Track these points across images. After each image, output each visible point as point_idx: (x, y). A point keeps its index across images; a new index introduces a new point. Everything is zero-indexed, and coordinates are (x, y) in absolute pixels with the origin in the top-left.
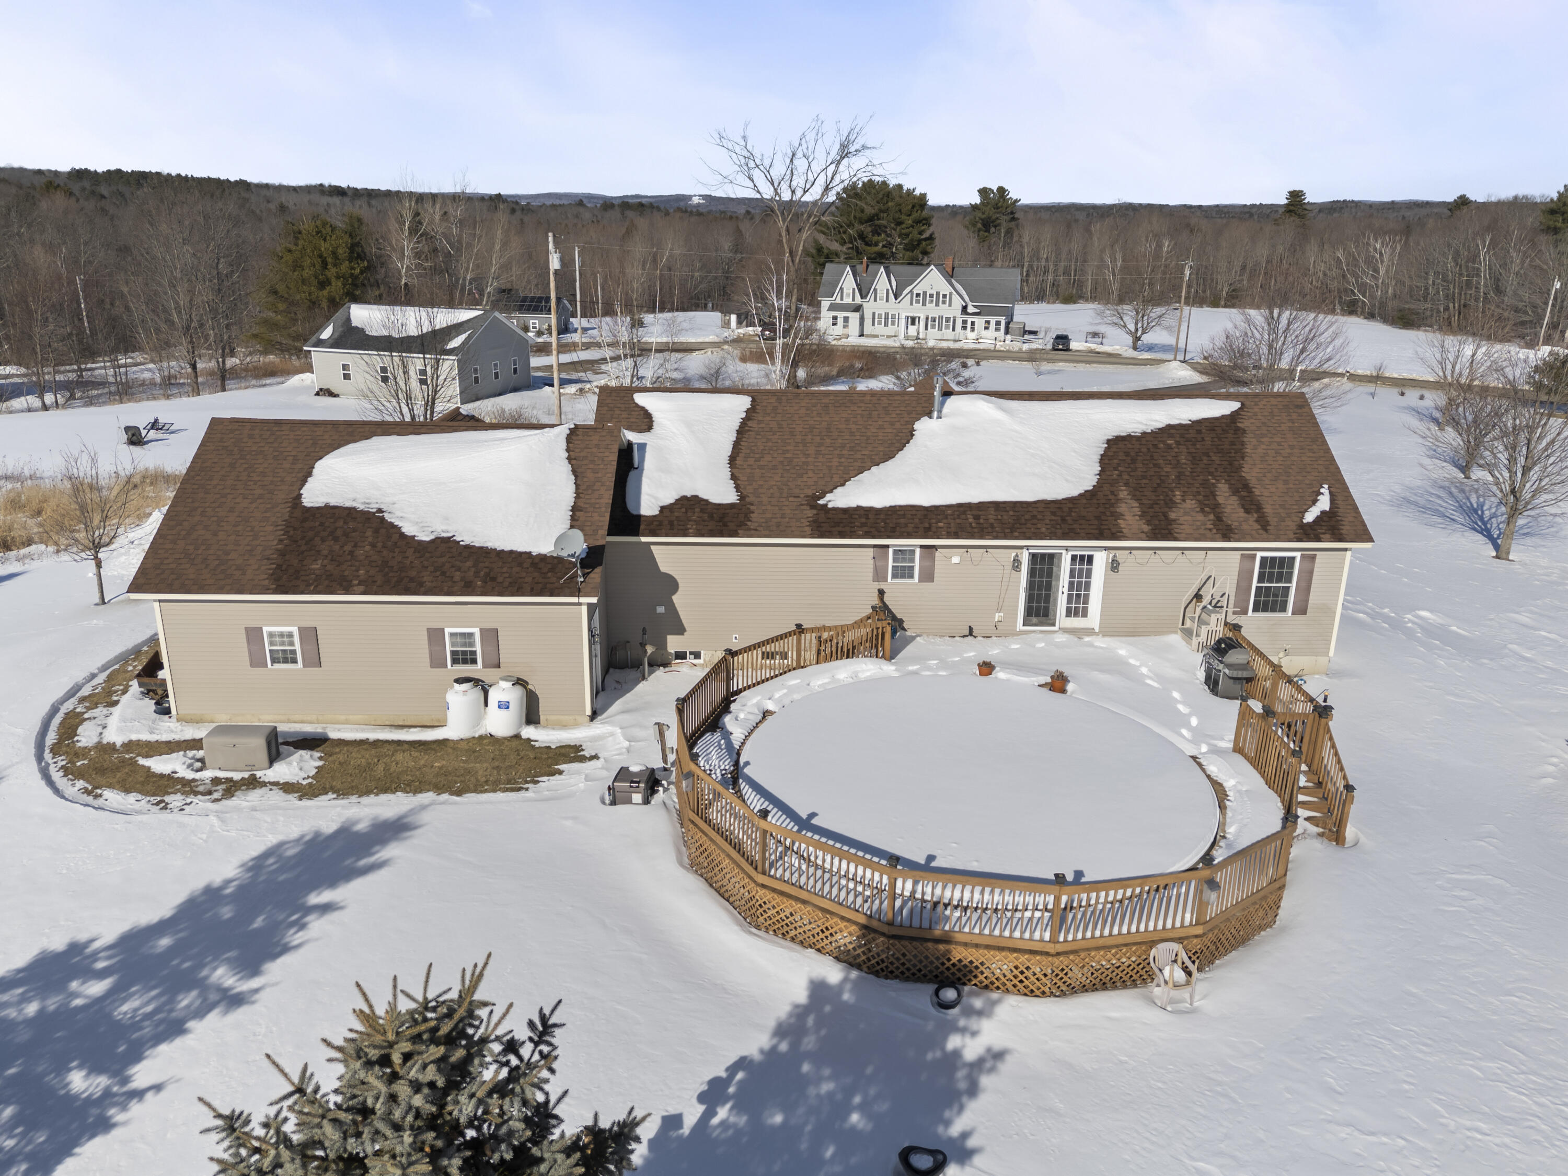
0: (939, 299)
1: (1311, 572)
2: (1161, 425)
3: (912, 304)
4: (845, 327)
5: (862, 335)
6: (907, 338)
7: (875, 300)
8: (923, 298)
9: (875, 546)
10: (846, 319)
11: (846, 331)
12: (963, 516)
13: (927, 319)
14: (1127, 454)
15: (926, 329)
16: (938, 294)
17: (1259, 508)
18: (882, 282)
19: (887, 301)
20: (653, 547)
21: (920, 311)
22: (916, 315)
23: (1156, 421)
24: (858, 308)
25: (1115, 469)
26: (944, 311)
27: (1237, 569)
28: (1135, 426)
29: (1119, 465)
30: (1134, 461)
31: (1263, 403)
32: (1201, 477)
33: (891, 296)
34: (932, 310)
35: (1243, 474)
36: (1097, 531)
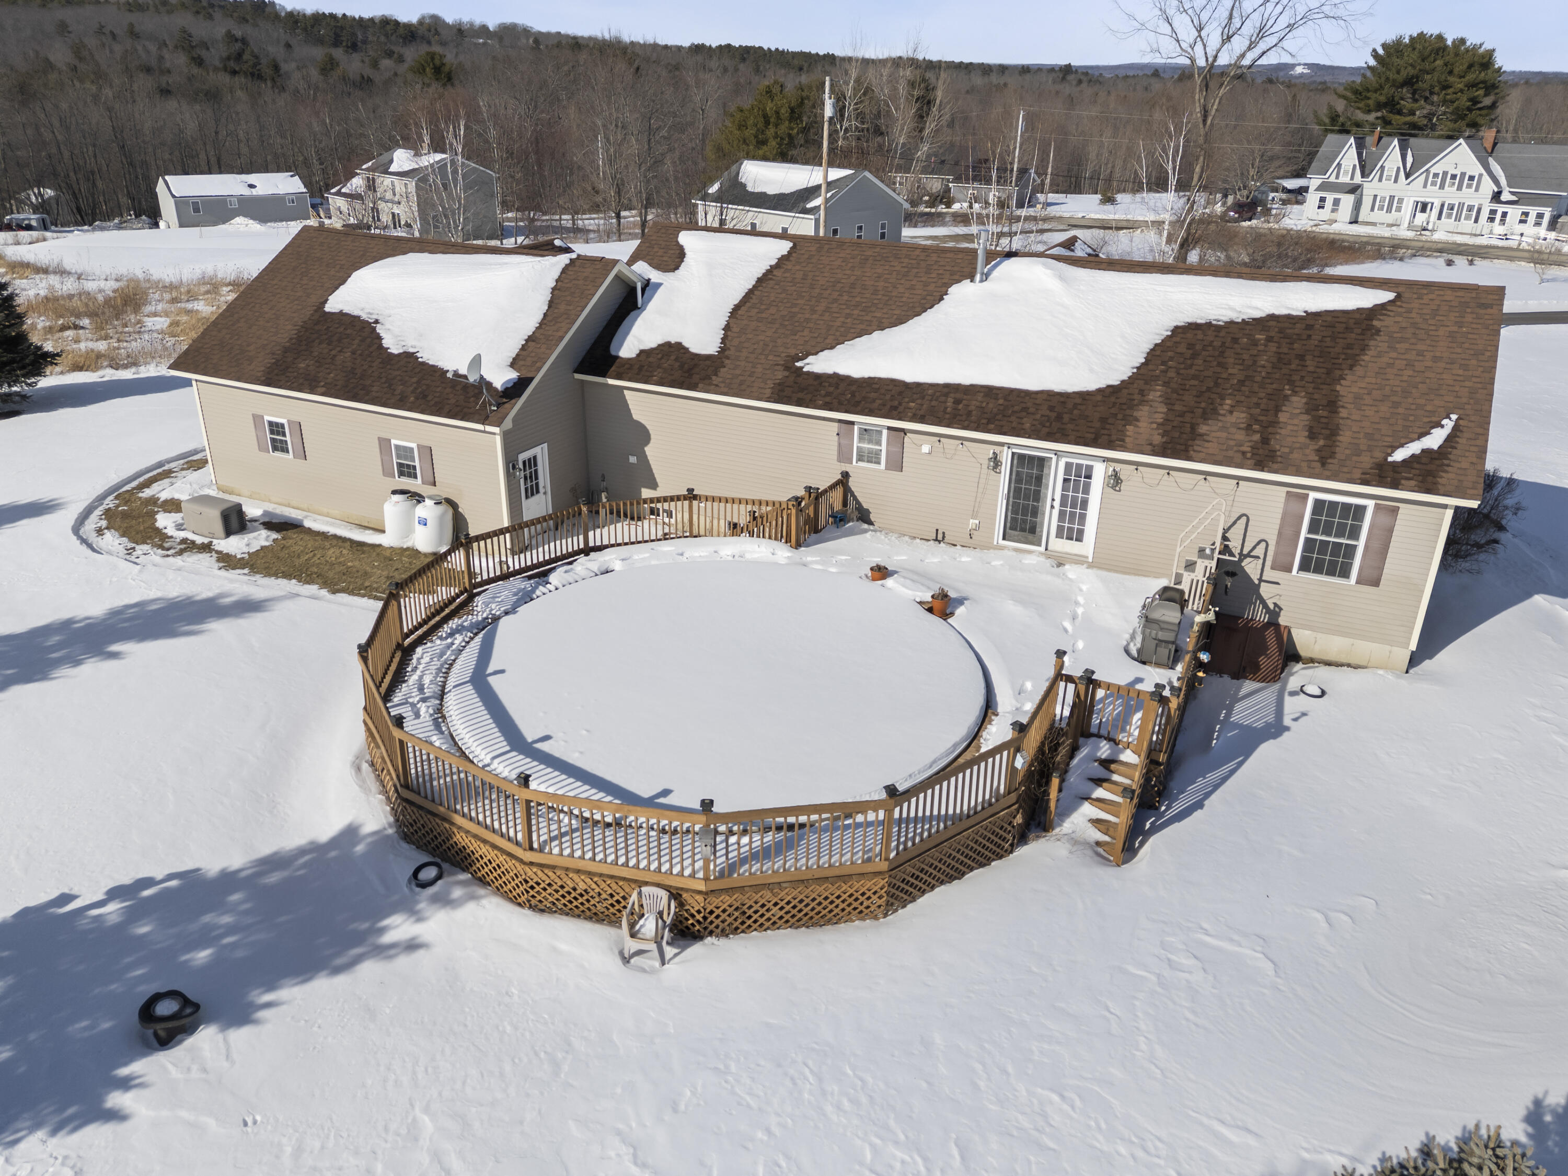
0: (1462, 180)
1: (1390, 531)
2: (1258, 314)
3: (1425, 186)
4: (1333, 211)
5: (1354, 221)
6: (1410, 228)
7: (1380, 180)
8: (1443, 180)
9: (840, 421)
10: (1336, 202)
11: (1334, 216)
12: (943, 399)
13: (1443, 205)
14: (1190, 346)
15: (1439, 218)
16: (1463, 174)
17: (1333, 433)
18: (1392, 157)
19: (1396, 181)
20: (626, 392)
21: (1434, 196)
22: (1428, 200)
23: (1257, 308)
24: (1354, 189)
25: (1164, 363)
26: (1468, 196)
27: (1281, 511)
28: (1224, 312)
29: (1171, 359)
30: (1194, 356)
31: (1431, 296)
32: (1274, 386)
33: (1402, 174)
34: (1451, 195)
35: (1338, 388)
36: (1093, 436)
